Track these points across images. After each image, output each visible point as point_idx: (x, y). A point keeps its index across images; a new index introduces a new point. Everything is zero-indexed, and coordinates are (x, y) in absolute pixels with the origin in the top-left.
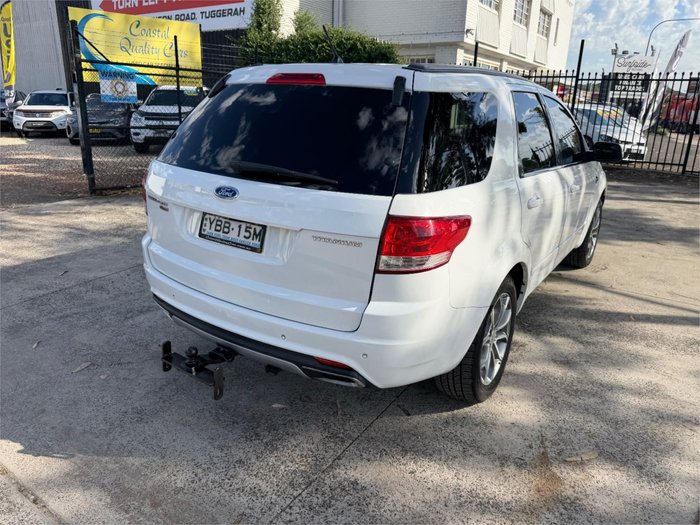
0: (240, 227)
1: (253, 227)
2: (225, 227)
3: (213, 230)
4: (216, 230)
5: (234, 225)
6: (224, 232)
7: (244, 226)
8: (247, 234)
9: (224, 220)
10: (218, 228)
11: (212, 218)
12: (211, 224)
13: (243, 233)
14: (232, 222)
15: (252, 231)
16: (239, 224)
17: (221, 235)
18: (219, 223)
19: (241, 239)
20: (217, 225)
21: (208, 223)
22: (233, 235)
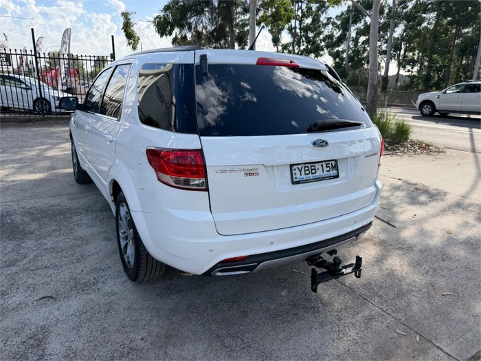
0: (322, 166)
1: (330, 162)
2: (312, 170)
3: (303, 176)
4: (306, 174)
5: (318, 166)
6: (312, 173)
7: (324, 164)
8: (328, 169)
9: (309, 165)
10: (307, 172)
11: (300, 167)
12: (300, 171)
13: (325, 169)
14: (315, 165)
15: (330, 166)
16: (321, 164)
17: (311, 176)
18: (306, 168)
19: (326, 174)
20: (305, 171)
21: (297, 172)
22: (319, 173)
